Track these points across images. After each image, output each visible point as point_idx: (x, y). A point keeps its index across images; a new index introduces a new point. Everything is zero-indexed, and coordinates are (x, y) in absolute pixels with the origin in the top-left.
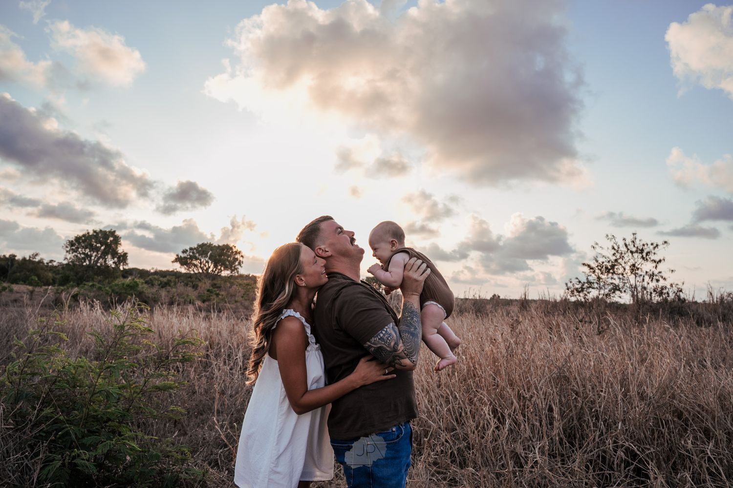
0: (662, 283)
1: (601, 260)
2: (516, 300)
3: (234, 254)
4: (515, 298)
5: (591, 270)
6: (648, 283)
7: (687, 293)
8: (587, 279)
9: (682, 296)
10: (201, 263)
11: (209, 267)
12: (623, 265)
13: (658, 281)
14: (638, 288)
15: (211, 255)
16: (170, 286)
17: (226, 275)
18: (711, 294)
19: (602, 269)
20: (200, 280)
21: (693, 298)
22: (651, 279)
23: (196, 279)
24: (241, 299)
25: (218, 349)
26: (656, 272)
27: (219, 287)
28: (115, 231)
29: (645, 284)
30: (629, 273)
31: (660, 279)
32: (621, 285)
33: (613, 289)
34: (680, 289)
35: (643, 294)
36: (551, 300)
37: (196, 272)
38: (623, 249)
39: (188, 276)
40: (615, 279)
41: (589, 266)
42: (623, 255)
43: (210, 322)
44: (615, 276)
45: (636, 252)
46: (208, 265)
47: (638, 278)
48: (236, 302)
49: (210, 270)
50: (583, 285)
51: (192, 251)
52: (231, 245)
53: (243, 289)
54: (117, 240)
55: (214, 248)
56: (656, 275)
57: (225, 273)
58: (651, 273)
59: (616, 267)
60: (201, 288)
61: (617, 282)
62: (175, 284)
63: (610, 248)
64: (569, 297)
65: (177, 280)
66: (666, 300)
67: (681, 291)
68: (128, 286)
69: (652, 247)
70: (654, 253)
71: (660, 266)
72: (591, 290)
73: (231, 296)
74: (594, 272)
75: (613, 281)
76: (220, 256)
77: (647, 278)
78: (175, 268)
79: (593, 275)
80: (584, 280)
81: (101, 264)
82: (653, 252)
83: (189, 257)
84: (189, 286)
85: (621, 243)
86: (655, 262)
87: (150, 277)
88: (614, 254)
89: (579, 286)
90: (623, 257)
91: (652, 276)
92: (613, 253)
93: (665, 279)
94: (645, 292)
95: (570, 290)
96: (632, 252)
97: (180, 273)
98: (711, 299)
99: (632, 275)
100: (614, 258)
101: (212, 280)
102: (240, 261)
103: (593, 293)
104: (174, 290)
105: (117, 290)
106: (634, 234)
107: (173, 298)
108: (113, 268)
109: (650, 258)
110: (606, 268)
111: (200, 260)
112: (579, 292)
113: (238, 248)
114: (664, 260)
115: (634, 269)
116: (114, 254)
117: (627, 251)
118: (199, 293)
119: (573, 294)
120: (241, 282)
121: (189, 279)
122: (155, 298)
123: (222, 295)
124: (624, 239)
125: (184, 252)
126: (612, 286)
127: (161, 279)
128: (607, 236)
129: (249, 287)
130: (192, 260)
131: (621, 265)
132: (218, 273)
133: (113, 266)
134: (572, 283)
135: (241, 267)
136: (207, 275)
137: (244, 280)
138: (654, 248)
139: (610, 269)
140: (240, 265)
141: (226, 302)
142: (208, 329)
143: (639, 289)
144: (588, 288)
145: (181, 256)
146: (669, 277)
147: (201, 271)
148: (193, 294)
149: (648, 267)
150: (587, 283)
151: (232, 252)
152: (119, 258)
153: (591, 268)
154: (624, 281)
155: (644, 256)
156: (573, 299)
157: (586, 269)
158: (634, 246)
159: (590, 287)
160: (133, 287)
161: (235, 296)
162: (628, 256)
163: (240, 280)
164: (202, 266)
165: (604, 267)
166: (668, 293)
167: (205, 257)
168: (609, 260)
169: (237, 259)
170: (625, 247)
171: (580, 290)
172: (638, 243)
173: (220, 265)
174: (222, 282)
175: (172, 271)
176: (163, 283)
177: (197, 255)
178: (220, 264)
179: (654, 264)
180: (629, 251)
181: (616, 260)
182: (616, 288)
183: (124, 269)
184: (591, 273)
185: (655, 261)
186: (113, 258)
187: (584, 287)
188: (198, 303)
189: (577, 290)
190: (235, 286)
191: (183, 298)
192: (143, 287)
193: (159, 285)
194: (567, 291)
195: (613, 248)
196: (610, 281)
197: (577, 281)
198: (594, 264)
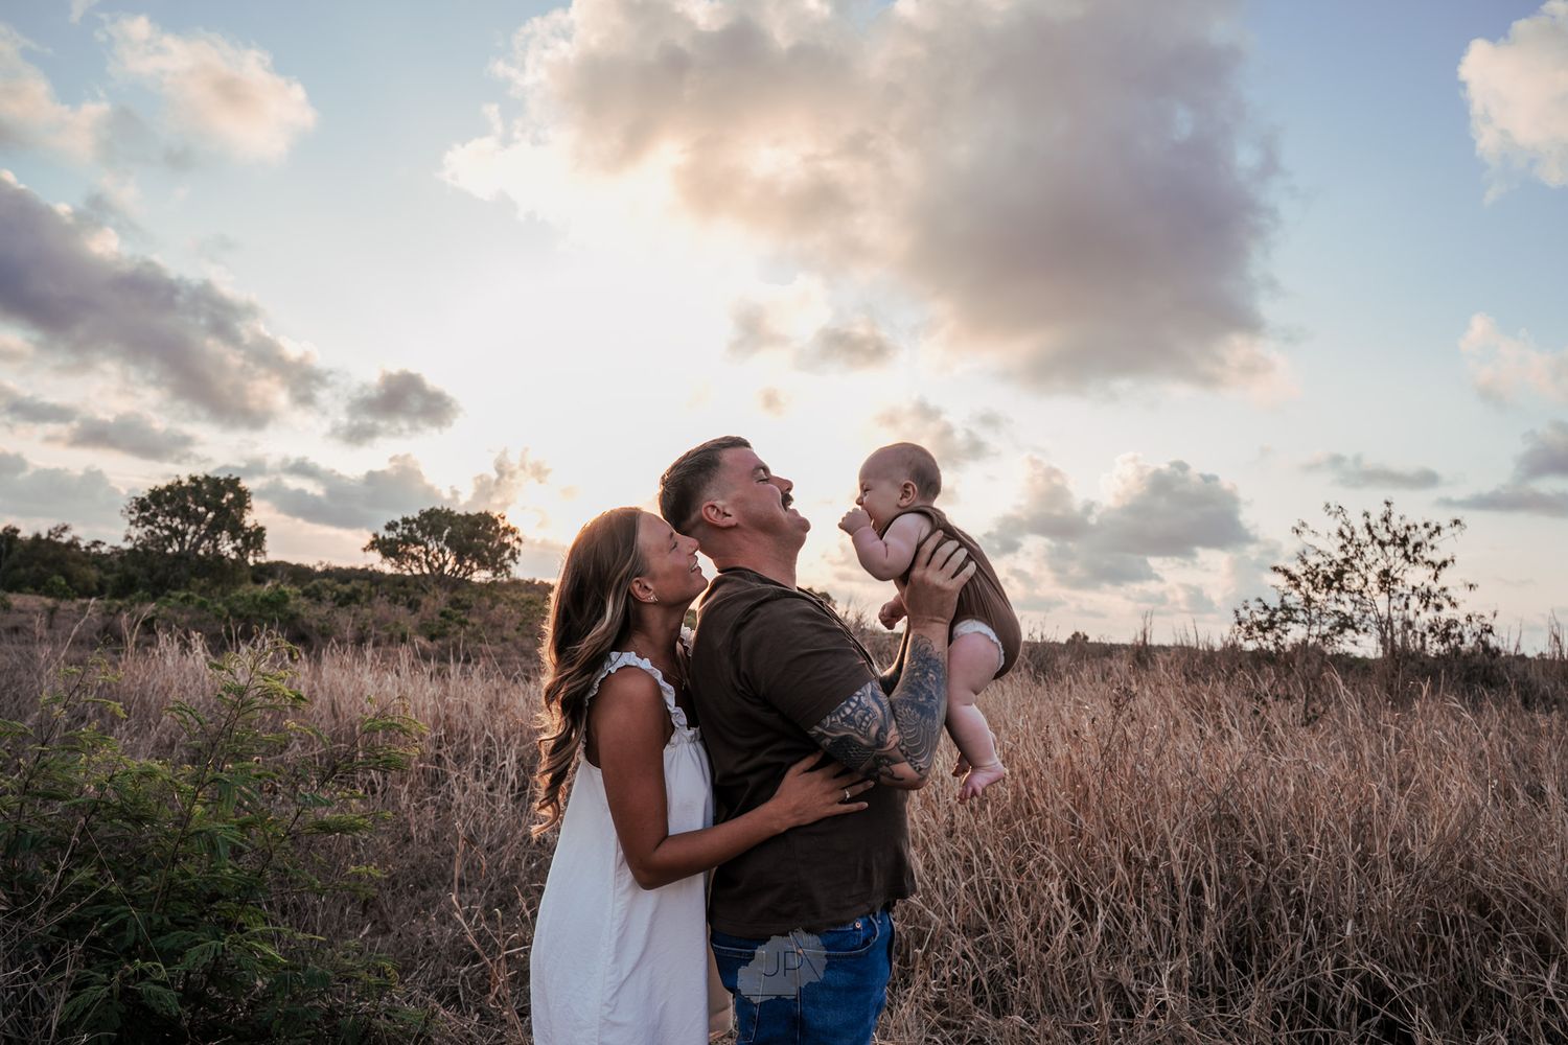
0: (1447, 613)
1: (1313, 560)
2: (1125, 647)
3: (500, 534)
4: (1121, 642)
5: (1292, 582)
6: (1418, 613)
7: (1505, 636)
8: (1282, 601)
9: (1493, 641)
10: (427, 553)
11: (446, 563)
12: (1363, 571)
13: (1439, 607)
14: (1395, 623)
15: (450, 536)
16: (358, 602)
17: (483, 580)
18: (1557, 639)
19: (1316, 581)
20: (424, 591)
21: (1518, 647)
22: (1424, 603)
23: (416, 588)
24: (516, 634)
25: (461, 744)
26: (1435, 589)
27: (467, 608)
28: (238, 479)
29: (1411, 614)
30: (1376, 590)
31: (1446, 604)
32: (1357, 616)
33: (1340, 624)
34: (1488, 628)
35: (1404, 639)
36: (1201, 648)
37: (417, 572)
38: (1362, 536)
39: (399, 582)
40: (1344, 603)
41: (1286, 572)
42: (1362, 549)
43: (447, 685)
44: (1345, 597)
45: (1393, 542)
46: (444, 557)
47: (1394, 602)
48: (504, 640)
49: (447, 569)
50: (1273, 615)
51: (408, 526)
52: (495, 515)
53: (521, 612)
54: (242, 499)
55: (460, 520)
56: (1435, 596)
57: (481, 576)
58: (1425, 590)
59: (1347, 576)
60: (426, 607)
61: (1348, 609)
62: (370, 598)
63: (1334, 532)
64: (1241, 641)
65: (373, 589)
66: (1456, 651)
67: (1490, 631)
68: (265, 600)
69: (1425, 532)
70: (1433, 547)
71: (1444, 573)
72: (1290, 625)
73: (494, 626)
74: (1298, 586)
75: (1341, 607)
76: (470, 537)
77: (1415, 602)
78: (369, 563)
79: (1296, 593)
80: (1274, 603)
81: (206, 552)
82: (1430, 543)
83: (401, 538)
84: (400, 603)
85: (1359, 524)
86: (1434, 567)
87: (315, 582)
88: (1343, 547)
89: (1263, 617)
90: (1362, 553)
91: (1426, 597)
92: (1341, 544)
93: (1454, 605)
94: (1410, 632)
95: (1244, 625)
96: (1382, 544)
97: (382, 574)
98: (1557, 649)
99: (1383, 594)
100: (1343, 555)
101: (452, 592)
102: (514, 548)
103: (1296, 633)
104: (367, 611)
105: (241, 610)
106: (1388, 504)
107: (364, 628)
108: (231, 560)
109: (1422, 557)
110: (1326, 578)
111: (426, 546)
112: (1264, 630)
113: (510, 521)
114: (1453, 561)
115: (1386, 579)
116: (236, 529)
117: (1372, 542)
118: (422, 619)
119: (1250, 634)
120: (514, 596)
121: (402, 588)
122: (324, 628)
123: (474, 625)
124: (1366, 515)
125: (391, 527)
126: (1336, 619)
127: (339, 586)
128: (1328, 506)
129: (532, 608)
130: (407, 545)
131: (1358, 571)
132: (465, 575)
133: (233, 556)
134: (1249, 611)
135: (517, 563)
136: (439, 578)
137: (521, 591)
138: (1431, 535)
139: (1333, 581)
140: (515, 560)
141: (481, 640)
142: (442, 699)
143: (1398, 625)
144: (1284, 621)
145: (384, 537)
146: (1464, 601)
147: (426, 570)
148: (408, 621)
149: (1417, 576)
150: (1281, 610)
151: (498, 530)
152: (246, 539)
153: (1292, 578)
154: (1364, 608)
155: (1410, 552)
156: (1250, 646)
157: (1280, 580)
158: (1387, 528)
159: (1288, 619)
160: (277, 602)
161: (501, 626)
162: (1372, 552)
163: (512, 591)
164: (430, 558)
165: (1320, 577)
166: (1461, 636)
167: (437, 540)
168: (1330, 560)
169: (507, 546)
170: (1367, 532)
171: (1266, 625)
172: (1395, 521)
173: (470, 559)
174: (474, 596)
175: (362, 570)
176: (343, 596)
177: (419, 534)
178: (470, 555)
179: (1432, 572)
180: (1375, 542)
181: (1346, 561)
182: (1345, 623)
183: (258, 565)
184: (1290, 589)
185: (1433, 564)
186: (234, 539)
187: (1275, 619)
188: (421, 641)
189: (1259, 624)
190: (502, 606)
191: (387, 629)
192: (298, 603)
193: (334, 600)
194: (1238, 626)
195: (1341, 534)
196: (1333, 606)
197: (1260, 604)
198: (1297, 569)
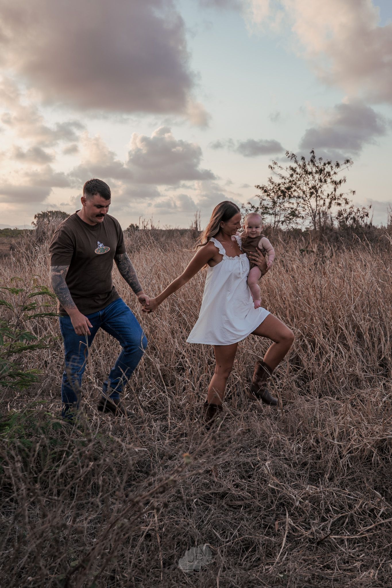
0: (343, 207)
1: (277, 180)
5: (266, 194)
6: (329, 208)
8: (261, 203)
12: (303, 187)
22: (332, 202)
26: (337, 194)
29: (326, 208)
30: (308, 197)
32: (298, 210)
33: (290, 214)
34: (366, 214)
40: (293, 204)
41: (263, 188)
44: (293, 200)
45: (317, 172)
47: (319, 202)
56: (338, 199)
58: (333, 196)
61: (295, 206)
63: (289, 167)
69: (331, 166)
70: (335, 173)
71: (340, 187)
72: (266, 216)
74: (269, 195)
75: (291, 206)
77: (328, 202)
79: (268, 198)
80: (257, 205)
88: (292, 176)
90: (302, 177)
91: (333, 199)
94: (326, 217)
99: (312, 198)
109: (330, 179)
110: (283, 191)
114: (344, 180)
115: (314, 190)
124: (303, 158)
126: (289, 212)
139: (287, 192)
146: (351, 200)
150: (261, 208)
153: (265, 191)
155: (325, 176)
157: (260, 192)
159: (264, 213)
165: (280, 190)
179: (334, 186)
181: (292, 182)
182: (294, 214)
184: (265, 197)
185: (335, 182)
195: (292, 168)
196: (287, 205)
197: (250, 206)
198: (270, 186)
